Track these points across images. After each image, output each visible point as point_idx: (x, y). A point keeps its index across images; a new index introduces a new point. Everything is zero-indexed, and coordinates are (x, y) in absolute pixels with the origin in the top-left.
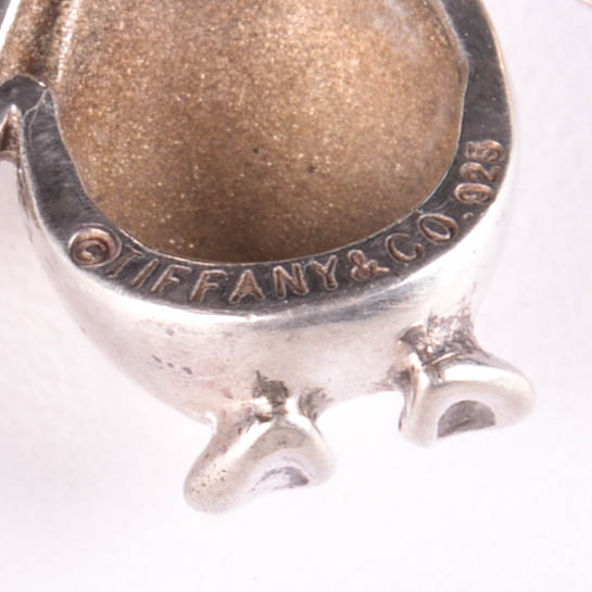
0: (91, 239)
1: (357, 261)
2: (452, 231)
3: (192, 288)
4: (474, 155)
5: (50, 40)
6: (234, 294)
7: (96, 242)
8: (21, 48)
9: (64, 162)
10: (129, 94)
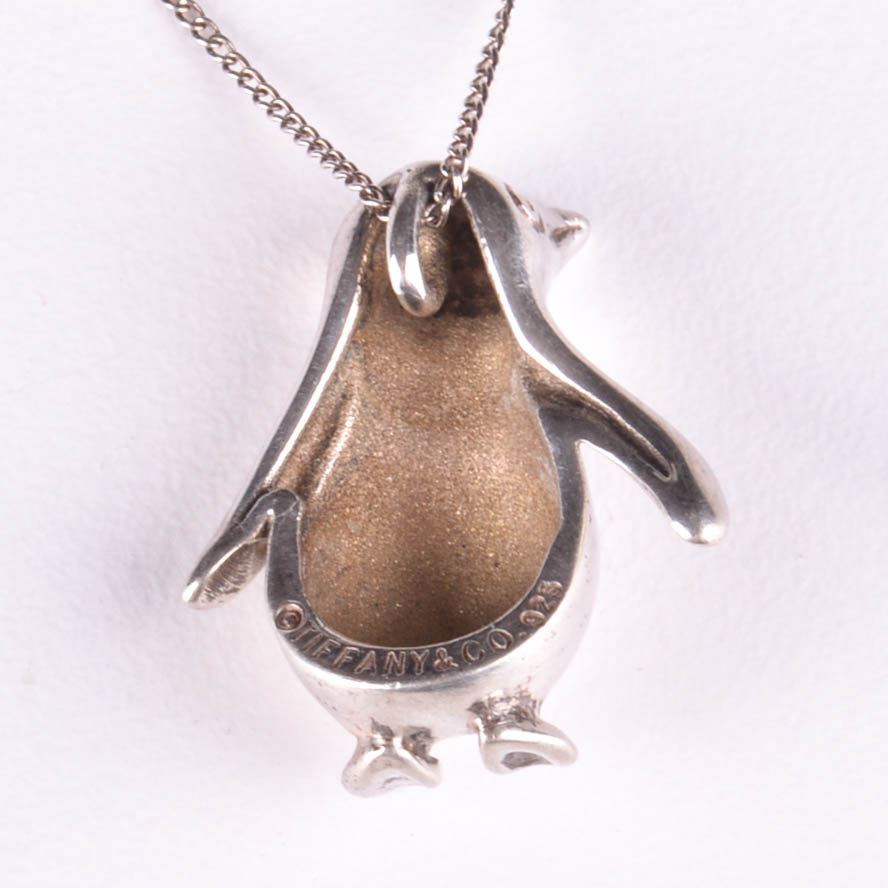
0: (293, 611)
1: (442, 656)
2: (509, 643)
3: (336, 658)
4: (544, 590)
5: (319, 463)
6: (360, 666)
7: (294, 614)
8: (301, 465)
9: (292, 555)
10: (380, 499)
